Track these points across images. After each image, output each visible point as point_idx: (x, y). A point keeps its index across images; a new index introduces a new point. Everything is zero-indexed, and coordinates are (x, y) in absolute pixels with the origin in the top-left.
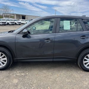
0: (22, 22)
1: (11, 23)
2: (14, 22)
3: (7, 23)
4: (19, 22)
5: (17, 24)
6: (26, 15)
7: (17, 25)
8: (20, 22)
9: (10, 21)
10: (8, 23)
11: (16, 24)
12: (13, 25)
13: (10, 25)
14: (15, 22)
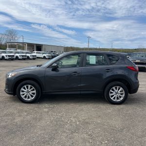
0: (38, 55)
1: (21, 57)
2: (26, 56)
3: (15, 57)
4: (33, 56)
5: (30, 57)
6: (42, 45)
7: (31, 59)
8: (36, 56)
9: (20, 54)
10: (17, 57)
11: (28, 58)
12: (24, 60)
13: (20, 59)
14: (28, 55)
